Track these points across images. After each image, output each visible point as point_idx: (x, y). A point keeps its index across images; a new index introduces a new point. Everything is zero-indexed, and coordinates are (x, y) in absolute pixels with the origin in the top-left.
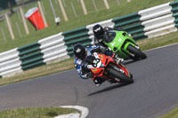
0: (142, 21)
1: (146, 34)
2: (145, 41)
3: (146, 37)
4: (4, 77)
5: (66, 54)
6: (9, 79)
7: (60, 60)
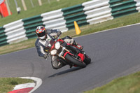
0: (85, 11)
1: (88, 21)
2: (87, 27)
3: (88, 23)
7: (20, 41)
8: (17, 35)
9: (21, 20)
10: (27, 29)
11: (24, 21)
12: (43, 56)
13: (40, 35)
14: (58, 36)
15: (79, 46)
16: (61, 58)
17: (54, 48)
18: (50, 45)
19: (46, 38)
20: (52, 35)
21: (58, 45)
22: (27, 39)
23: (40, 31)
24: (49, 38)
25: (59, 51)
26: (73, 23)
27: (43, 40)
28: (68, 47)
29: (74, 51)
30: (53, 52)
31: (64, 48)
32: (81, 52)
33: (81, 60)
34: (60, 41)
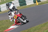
4: (2, 11)
6: (3, 12)
7: (17, 7)
10: (20, 3)
22: (20, 6)
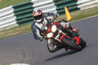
1: (78, 7)
2: (78, 12)
5: (15, 22)
7: (10, 28)
8: (7, 21)
9: (11, 6)
10: (17, 16)
11: (15, 8)
12: (39, 39)
13: (37, 18)
14: (55, 19)
15: (75, 30)
16: (57, 41)
17: (50, 31)
18: (46, 28)
19: (43, 20)
20: (49, 18)
21: (54, 28)
22: (18, 25)
23: (37, 14)
24: (45, 21)
25: (55, 34)
26: (64, 8)
27: (39, 23)
28: (64, 30)
29: (70, 35)
30: (50, 35)
31: (60, 31)
32: (77, 35)
33: (77, 43)
34: (56, 24)
